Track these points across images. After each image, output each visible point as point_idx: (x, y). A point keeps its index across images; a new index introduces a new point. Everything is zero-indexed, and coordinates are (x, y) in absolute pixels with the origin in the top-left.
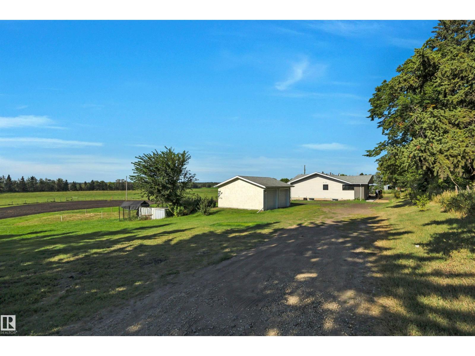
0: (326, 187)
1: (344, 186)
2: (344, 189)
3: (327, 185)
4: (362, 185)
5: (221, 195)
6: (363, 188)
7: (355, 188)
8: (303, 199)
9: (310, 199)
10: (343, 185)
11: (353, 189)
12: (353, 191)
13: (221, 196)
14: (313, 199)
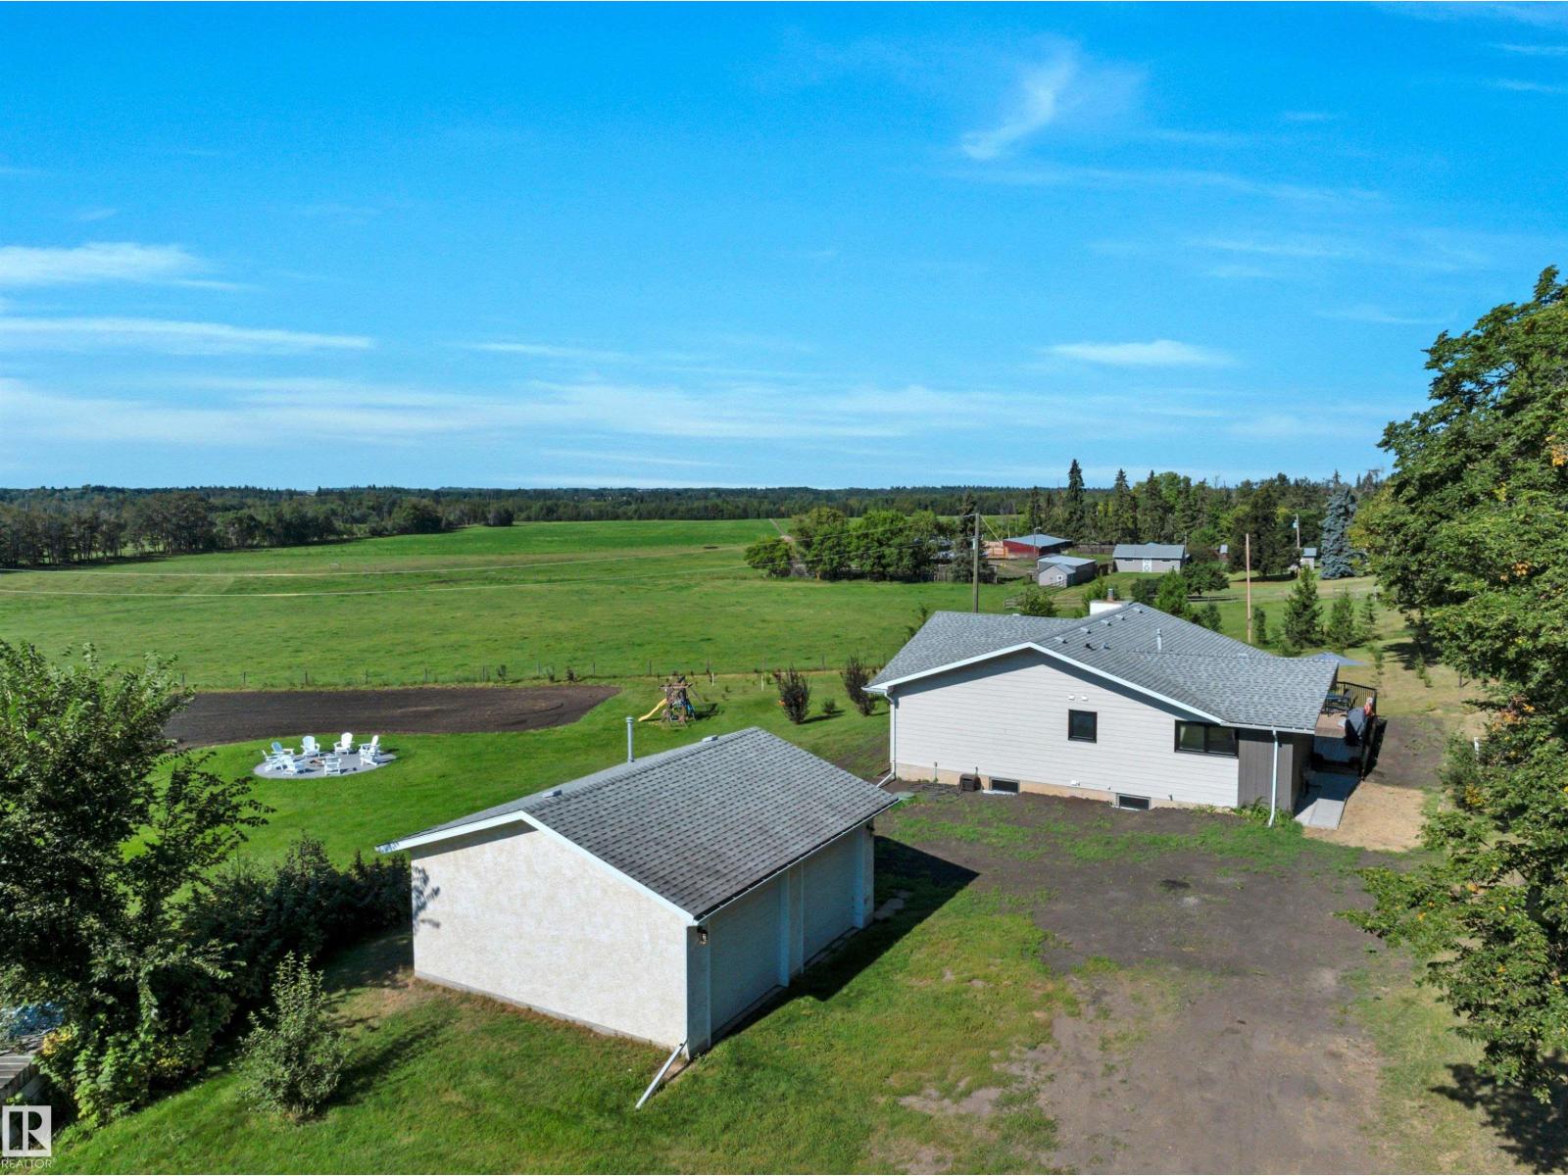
0: (1082, 726)
1: (1183, 730)
2: (1181, 745)
3: (1092, 716)
4: (1284, 738)
5: (430, 905)
6: (1289, 748)
7: (1242, 744)
8: (956, 782)
9: (997, 784)
10: (1178, 724)
11: (1233, 751)
12: (1232, 764)
13: (432, 910)
14: (1012, 786)
